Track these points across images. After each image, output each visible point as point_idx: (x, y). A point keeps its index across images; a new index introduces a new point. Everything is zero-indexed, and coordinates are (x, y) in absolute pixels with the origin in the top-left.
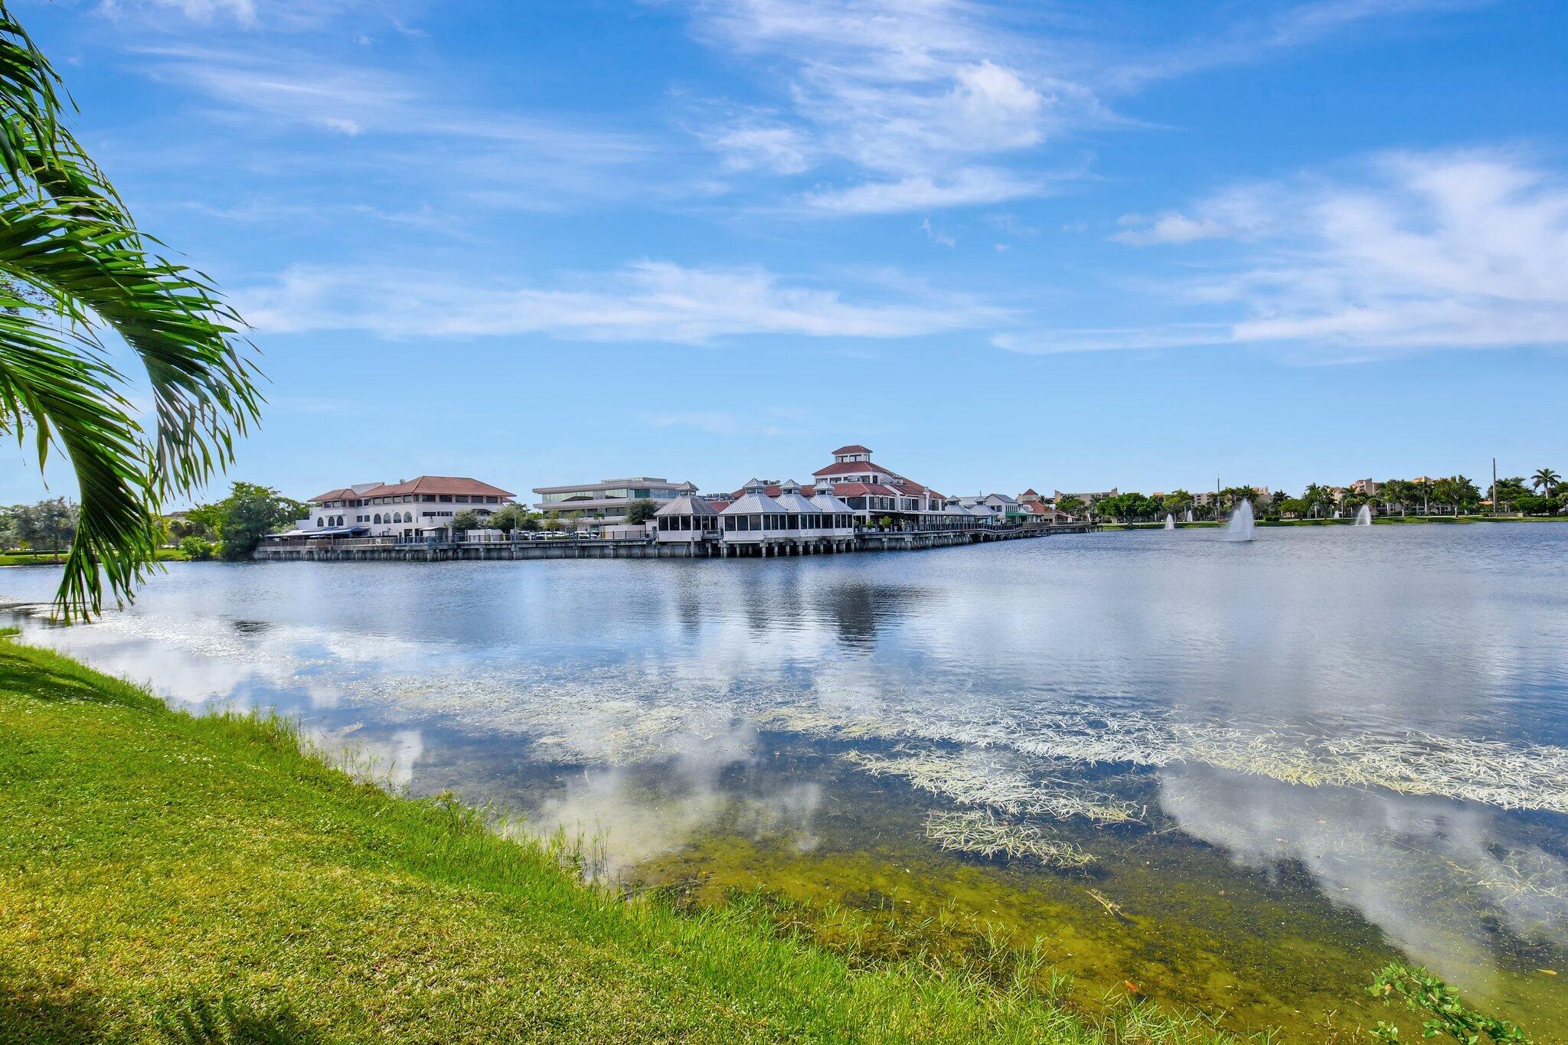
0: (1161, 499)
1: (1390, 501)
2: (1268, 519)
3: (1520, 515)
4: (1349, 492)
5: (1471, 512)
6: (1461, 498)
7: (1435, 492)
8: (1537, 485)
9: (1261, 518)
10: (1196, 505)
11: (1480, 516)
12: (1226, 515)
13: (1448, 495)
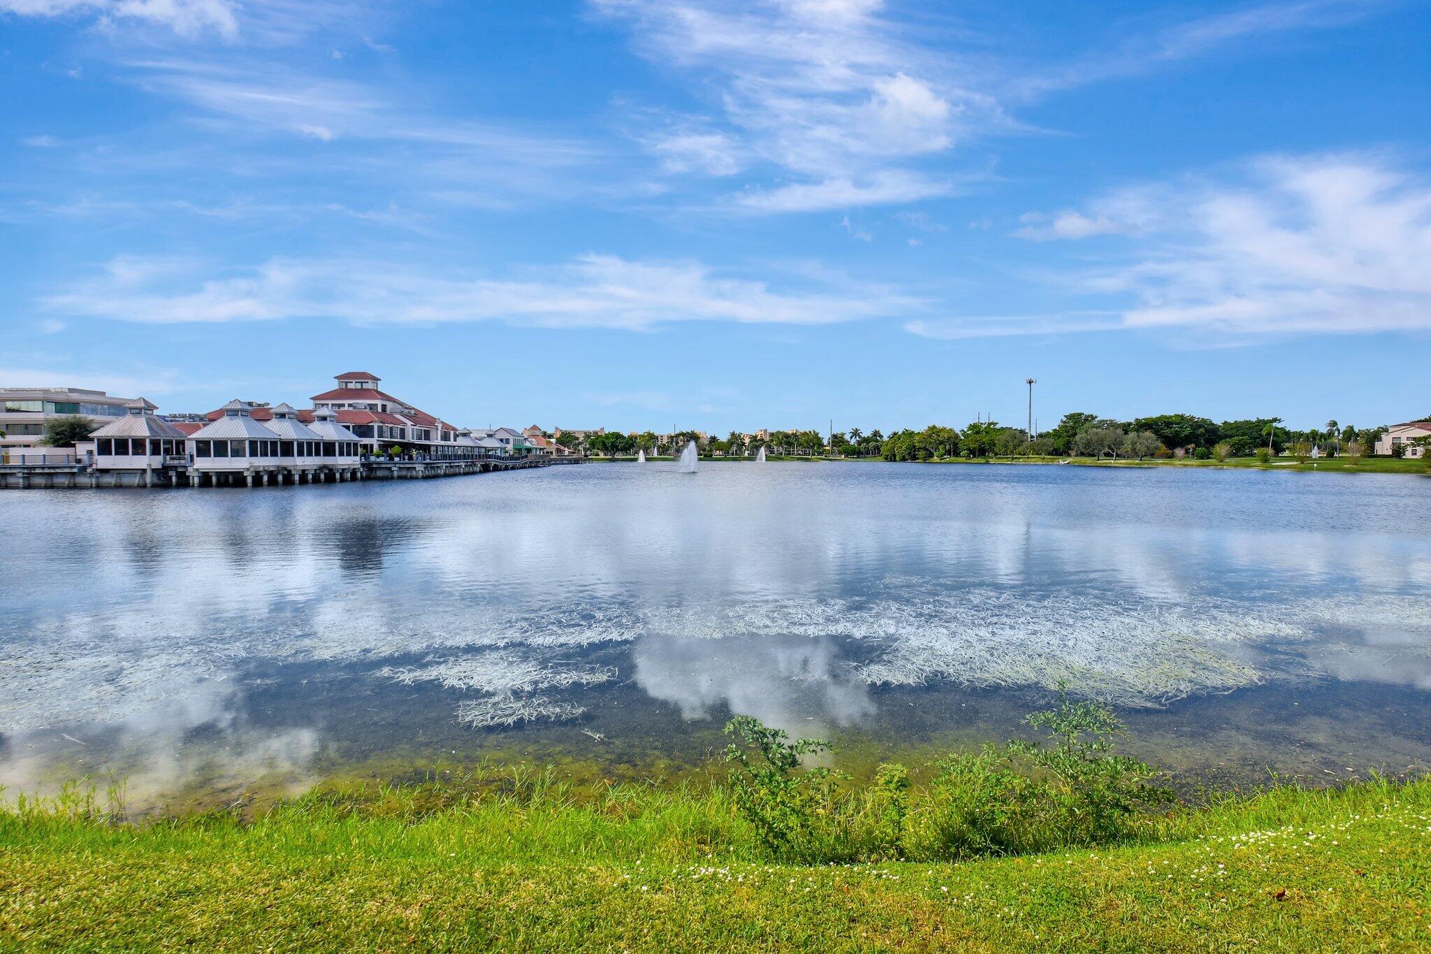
0: (636, 438)
1: (776, 445)
2: (705, 456)
3: (843, 456)
4: (754, 439)
5: (819, 454)
6: (814, 445)
7: (800, 440)
8: (851, 438)
9: (701, 455)
10: (659, 443)
11: (823, 457)
12: (679, 451)
13: (807, 443)
